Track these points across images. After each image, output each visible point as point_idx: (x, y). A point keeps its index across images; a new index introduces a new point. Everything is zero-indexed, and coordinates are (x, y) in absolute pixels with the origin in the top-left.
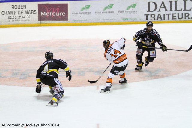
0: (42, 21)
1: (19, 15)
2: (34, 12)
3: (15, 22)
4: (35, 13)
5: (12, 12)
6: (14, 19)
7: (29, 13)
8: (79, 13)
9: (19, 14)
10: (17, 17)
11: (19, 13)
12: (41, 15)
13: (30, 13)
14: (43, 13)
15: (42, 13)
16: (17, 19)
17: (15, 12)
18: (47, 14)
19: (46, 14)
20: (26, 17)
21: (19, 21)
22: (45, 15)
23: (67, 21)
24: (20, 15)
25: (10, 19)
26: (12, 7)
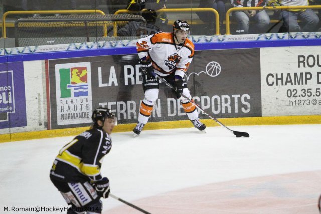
3: (308, 109)
5: (299, 75)
6: (306, 98)
9: (319, 83)
10: (314, 91)
16: (316, 97)
17: (309, 76)
25: (293, 99)
26: (299, 62)
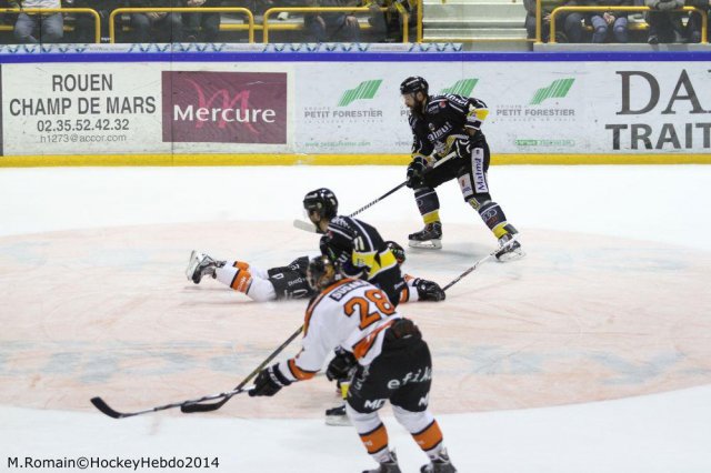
0: (176, 144)
1: (83, 117)
2: (145, 106)
3: (65, 147)
4: (151, 109)
5: (53, 101)
6: (64, 132)
7: (124, 108)
8: (335, 113)
9: (80, 112)
10: (73, 124)
11: (83, 109)
12: (176, 118)
13: (129, 108)
14: (184, 111)
15: (177, 108)
16: (76, 131)
17: (67, 103)
18: (198, 113)
19: (194, 112)
20: (113, 124)
21: (84, 139)
22: (191, 118)
23: (283, 146)
24: (89, 116)
25: (45, 134)
26: (55, 84)
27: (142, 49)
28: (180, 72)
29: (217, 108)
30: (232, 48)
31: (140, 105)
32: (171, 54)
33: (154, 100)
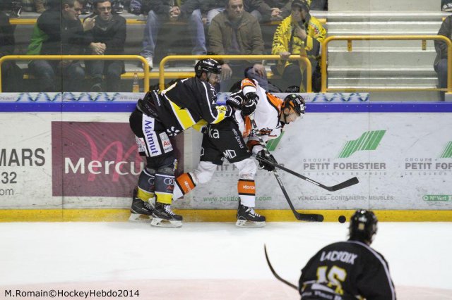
0: (67, 198)
2: (34, 158)
4: (40, 161)
12: (67, 171)
14: (75, 163)
15: (68, 161)
18: (90, 166)
19: (86, 165)
22: (83, 171)
27: (30, 99)
28: (71, 123)
29: (110, 161)
30: (126, 97)
31: (29, 158)
32: (62, 104)
33: (43, 152)
